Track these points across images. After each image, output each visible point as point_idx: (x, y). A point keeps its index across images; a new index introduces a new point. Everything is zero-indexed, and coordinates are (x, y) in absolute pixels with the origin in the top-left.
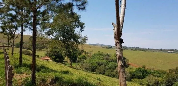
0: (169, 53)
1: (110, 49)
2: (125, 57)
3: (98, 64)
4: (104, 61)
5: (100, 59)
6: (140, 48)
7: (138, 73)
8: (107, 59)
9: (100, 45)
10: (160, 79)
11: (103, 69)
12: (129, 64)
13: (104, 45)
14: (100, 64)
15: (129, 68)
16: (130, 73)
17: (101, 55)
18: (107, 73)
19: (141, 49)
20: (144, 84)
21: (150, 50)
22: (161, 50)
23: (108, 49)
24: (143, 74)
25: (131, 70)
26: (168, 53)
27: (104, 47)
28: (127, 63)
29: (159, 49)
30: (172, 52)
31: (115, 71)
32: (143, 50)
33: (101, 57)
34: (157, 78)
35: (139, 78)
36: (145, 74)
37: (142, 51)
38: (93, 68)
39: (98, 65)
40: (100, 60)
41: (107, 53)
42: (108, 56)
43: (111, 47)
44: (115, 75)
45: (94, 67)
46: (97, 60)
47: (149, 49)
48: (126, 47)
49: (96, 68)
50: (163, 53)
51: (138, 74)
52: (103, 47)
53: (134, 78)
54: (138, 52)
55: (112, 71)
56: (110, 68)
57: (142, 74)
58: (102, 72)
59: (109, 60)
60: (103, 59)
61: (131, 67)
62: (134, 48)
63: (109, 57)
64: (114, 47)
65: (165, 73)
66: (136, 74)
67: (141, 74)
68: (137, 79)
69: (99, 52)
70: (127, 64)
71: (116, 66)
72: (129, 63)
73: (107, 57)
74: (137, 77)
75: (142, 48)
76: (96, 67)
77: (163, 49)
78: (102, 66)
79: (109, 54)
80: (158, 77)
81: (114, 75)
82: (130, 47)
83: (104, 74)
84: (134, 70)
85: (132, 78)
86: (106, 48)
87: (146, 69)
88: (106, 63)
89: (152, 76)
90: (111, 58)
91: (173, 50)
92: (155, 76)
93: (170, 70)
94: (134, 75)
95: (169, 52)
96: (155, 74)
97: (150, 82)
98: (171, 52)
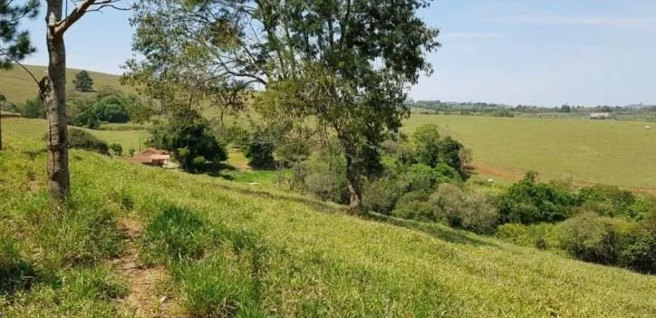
0: (595, 118)
2: (458, 141)
6: (490, 105)
7: (519, 201)
8: (388, 151)
10: (622, 223)
11: (388, 192)
12: (473, 169)
15: (474, 183)
18: (403, 207)
21: (528, 112)
22: (566, 109)
24: (539, 203)
26: (592, 118)
28: (464, 164)
29: (560, 106)
30: (606, 115)
31: (434, 197)
32: (505, 112)
34: (608, 220)
35: (526, 219)
36: (547, 203)
37: (502, 115)
42: (394, 138)
44: (435, 212)
47: (521, 109)
48: (438, 102)
51: (523, 205)
53: (508, 221)
54: (487, 119)
55: (421, 200)
56: (410, 188)
57: (537, 205)
58: (383, 202)
59: (398, 156)
61: (482, 177)
62: (468, 107)
66: (513, 207)
67: (532, 207)
68: (518, 227)
70: (465, 168)
72: (471, 164)
73: (391, 142)
74: (518, 217)
75: (494, 105)
77: (571, 107)
78: (380, 179)
80: (611, 215)
81: (431, 212)
82: (455, 104)
85: (500, 221)
88: (395, 166)
89: (591, 214)
90: (404, 147)
91: (607, 109)
92: (601, 213)
94: (506, 211)
95: (593, 115)
97: (586, 237)
98: (603, 118)
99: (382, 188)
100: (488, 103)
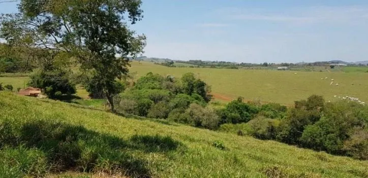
0: (280, 69)
1: (171, 67)
2: (204, 82)
3: (152, 100)
4: (164, 93)
5: (153, 88)
7: (231, 112)
8: (168, 87)
9: (149, 59)
10: (276, 122)
11: (164, 109)
12: (212, 96)
13: (157, 59)
14: (156, 100)
15: (212, 103)
16: (218, 112)
17: (154, 79)
18: (172, 116)
19: (228, 65)
20: (245, 132)
21: (246, 66)
22: (266, 65)
23: (167, 67)
24: (241, 113)
25: (217, 107)
26: (278, 70)
27: (158, 64)
28: (207, 94)
29: (263, 63)
30: (286, 68)
31: (188, 110)
32: (234, 66)
33: (156, 83)
34: (271, 120)
35: (234, 121)
36: (245, 113)
37: (232, 68)
38: (142, 108)
39: (153, 102)
40: (155, 90)
41: (168, 75)
42: (171, 80)
43: (172, 63)
44: (188, 119)
45: (144, 105)
46: (150, 90)
47: (243, 65)
48: (200, 61)
49: (148, 109)
50: (269, 71)
51: (233, 114)
52: (155, 64)
53: (225, 122)
54: (224, 69)
55: (181, 112)
56: (176, 106)
57: (240, 114)
58: (161, 114)
59: (174, 89)
60: (161, 89)
61: (216, 100)
62: (216, 64)
63: (171, 83)
64: (176, 62)
65: (284, 109)
66: (228, 114)
67: (238, 115)
68: (231, 125)
69: (151, 73)
70: (209, 96)
71: (188, 100)
72: (211, 94)
73: (169, 82)
74: (231, 120)
75: (230, 63)
76: (149, 105)
77: (268, 64)
78: (160, 102)
79: (172, 77)
80: (272, 117)
81: (186, 119)
82: (209, 62)
84: (223, 107)
85: (222, 123)
86: (162, 64)
88: (169, 95)
89: (263, 117)
90: (176, 85)
91: (286, 65)
92: (267, 116)
93: (296, 102)
94: (224, 117)
95: (279, 68)
96: (267, 113)
97: (259, 129)
98: (284, 69)
99: (161, 106)
100: (227, 62)
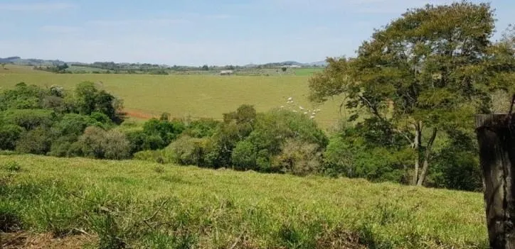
0: (224, 74)
1: (61, 73)
2: (111, 94)
3: (21, 126)
4: (44, 113)
5: (26, 107)
6: (154, 66)
7: (150, 134)
8: (52, 105)
9: (24, 61)
10: (204, 141)
11: (43, 138)
12: (126, 114)
13: (39, 61)
14: (27, 125)
15: (125, 125)
16: (129, 136)
17: (29, 93)
18: (56, 148)
19: (156, 69)
20: (167, 159)
21: (179, 70)
22: (205, 68)
23: (54, 74)
24: (163, 134)
25: (132, 130)
26: (222, 74)
27: (41, 69)
28: (117, 111)
29: (202, 66)
30: (231, 71)
31: (83, 138)
32: (161, 71)
33: (33, 100)
34: (197, 140)
35: (154, 146)
36: (169, 134)
37: (159, 73)
38: (5, 140)
39: (22, 129)
40: (28, 111)
41: (52, 86)
42: (57, 94)
43: (66, 66)
44: (83, 149)
45: (8, 135)
46: (18, 112)
47: (176, 68)
48: (112, 63)
49: (15, 140)
50: (210, 76)
51: (152, 137)
52: (36, 68)
53: (141, 149)
54: (148, 76)
55: (72, 141)
56: (65, 132)
57: (162, 136)
58: (39, 147)
59: (62, 108)
60: (40, 108)
61: (131, 120)
62: (137, 68)
63: (59, 99)
64: (72, 65)
65: (214, 124)
66: (145, 139)
67: (158, 137)
68: (149, 152)
69: (22, 84)
70: (120, 114)
71: (85, 123)
72: (124, 111)
73: (54, 97)
74: (148, 146)
75: (157, 65)
76: (16, 134)
77: (209, 66)
78: (37, 128)
79: (58, 89)
80: (200, 136)
81: (80, 149)
82: (126, 65)
83: (48, 153)
84: (141, 129)
85: (135, 150)
86: (48, 69)
87: (170, 120)
88: (51, 117)
89: (186, 137)
90: (66, 100)
91: (231, 68)
92: (193, 136)
93: (225, 115)
94: (140, 142)
95: (223, 72)
96: (194, 131)
97: (183, 153)
98: (229, 74)
99: (39, 135)
100: (152, 64)
